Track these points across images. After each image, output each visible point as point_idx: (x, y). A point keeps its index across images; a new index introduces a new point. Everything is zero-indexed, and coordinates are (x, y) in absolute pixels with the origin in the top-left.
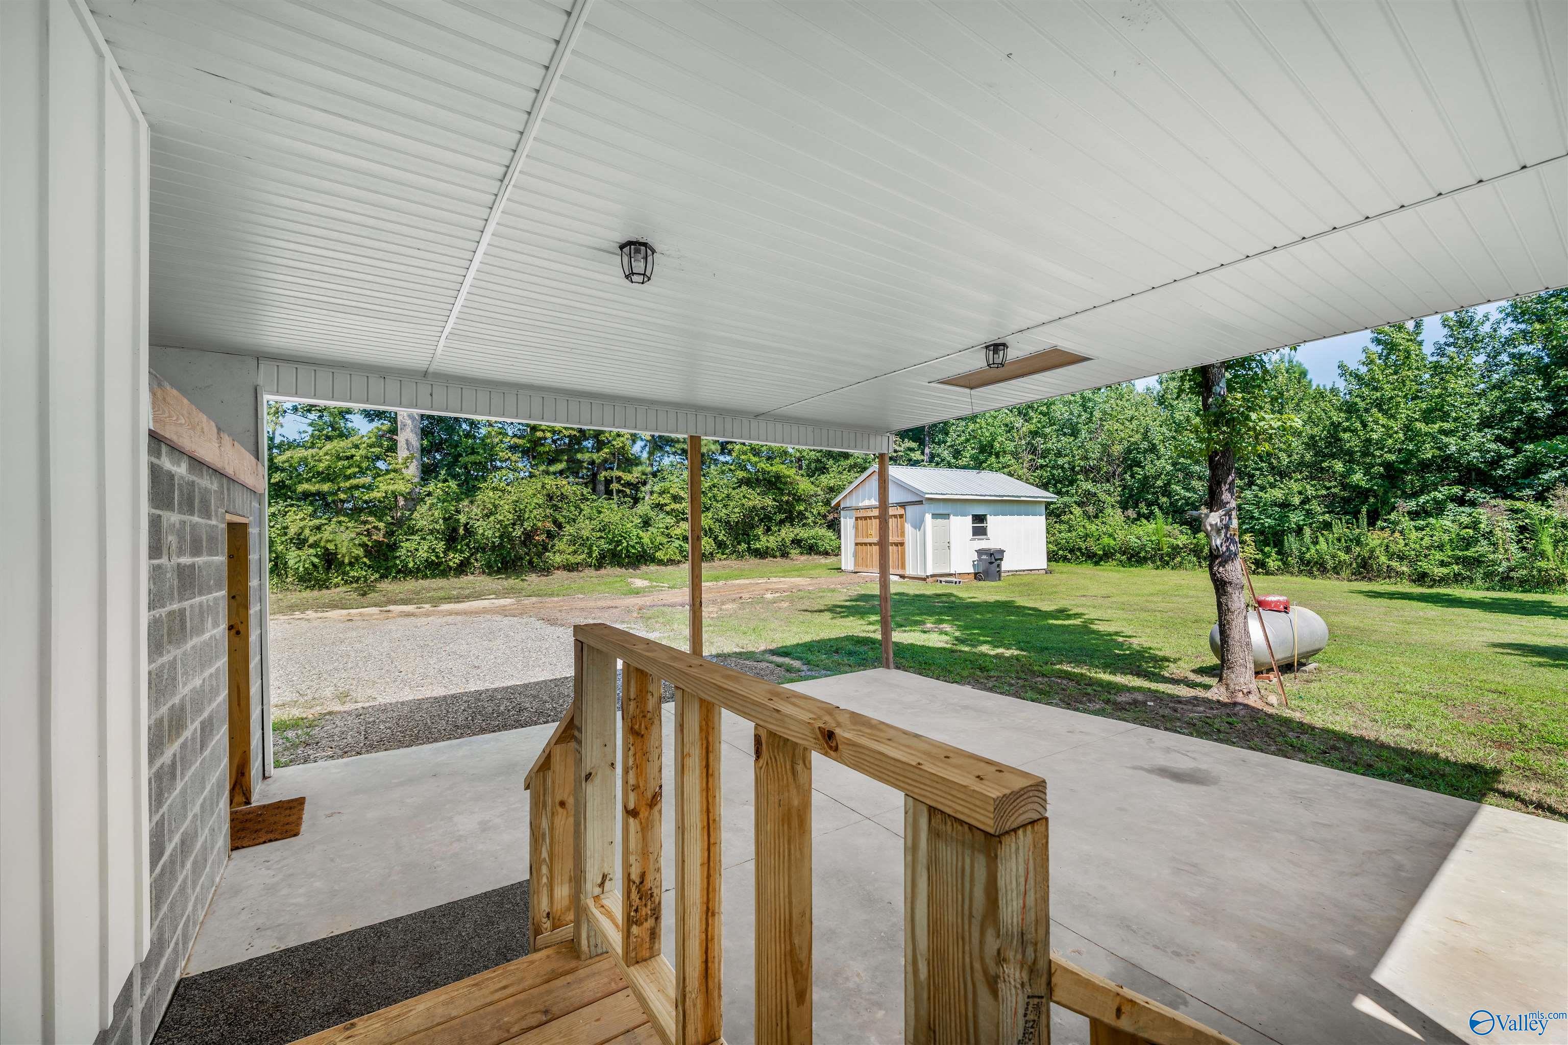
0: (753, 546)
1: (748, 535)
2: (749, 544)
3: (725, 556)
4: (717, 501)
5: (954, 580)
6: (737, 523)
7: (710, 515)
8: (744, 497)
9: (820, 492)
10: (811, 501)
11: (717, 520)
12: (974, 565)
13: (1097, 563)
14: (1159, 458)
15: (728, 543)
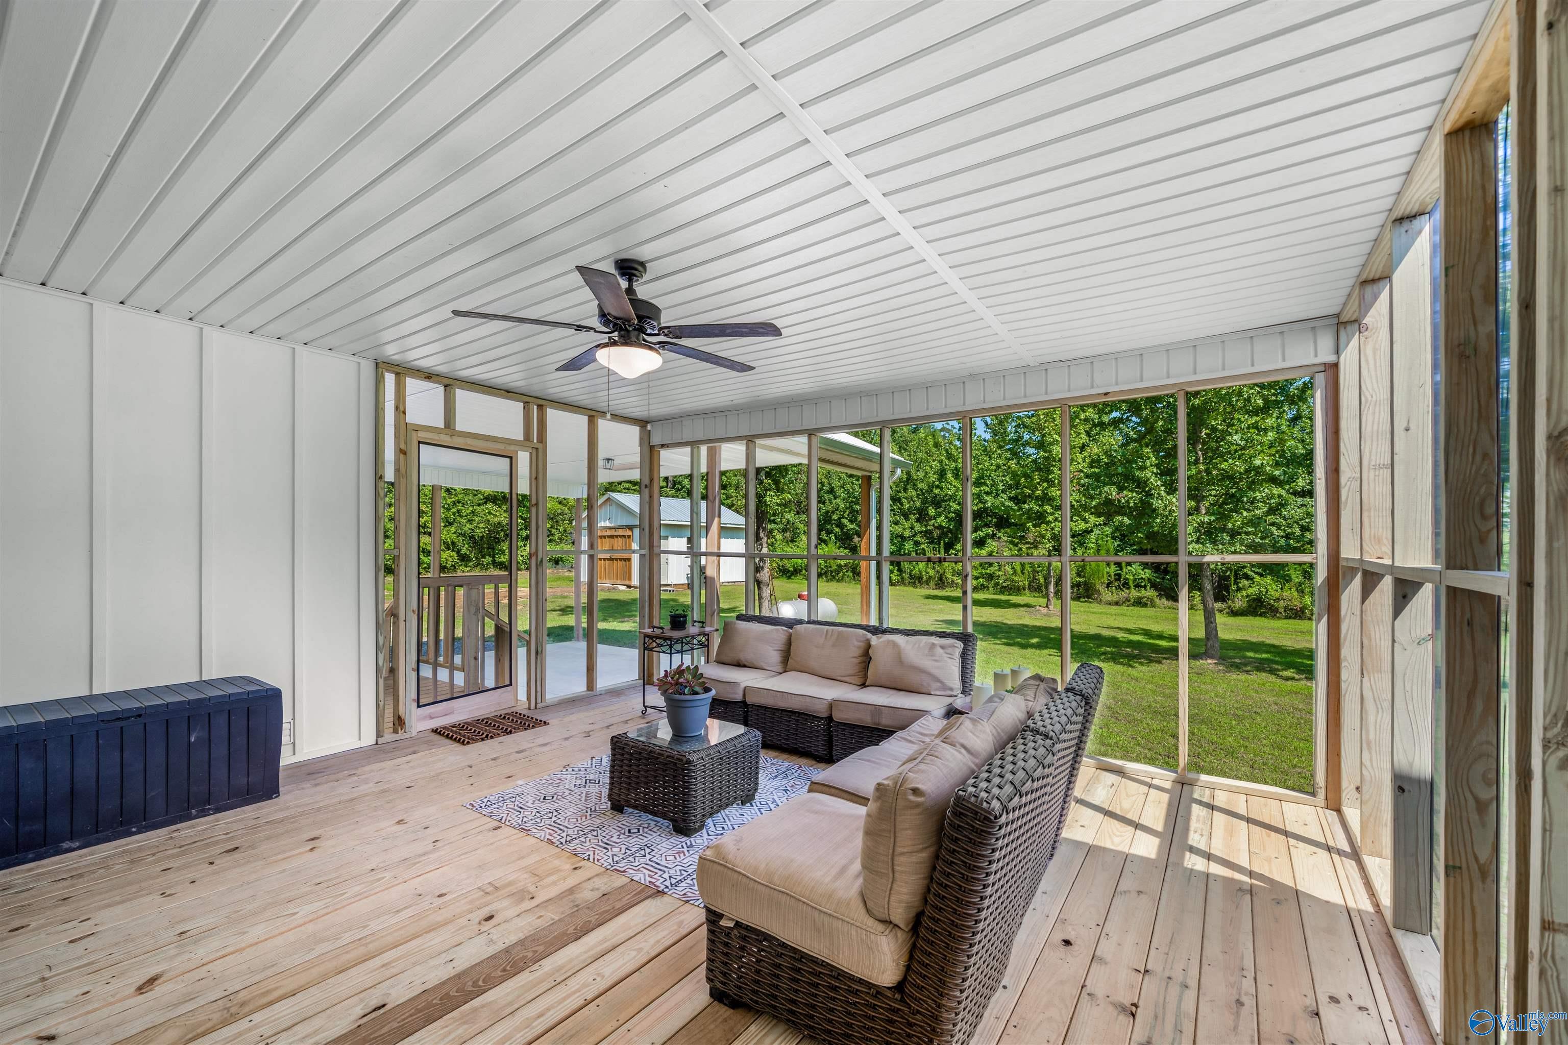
0: (497, 560)
1: (493, 549)
2: (494, 557)
3: (468, 569)
4: (461, 516)
5: (669, 588)
6: (482, 537)
7: (453, 529)
8: (490, 513)
9: (567, 511)
10: (558, 519)
11: (460, 534)
12: (688, 578)
13: (789, 578)
14: (835, 498)
15: (472, 556)
